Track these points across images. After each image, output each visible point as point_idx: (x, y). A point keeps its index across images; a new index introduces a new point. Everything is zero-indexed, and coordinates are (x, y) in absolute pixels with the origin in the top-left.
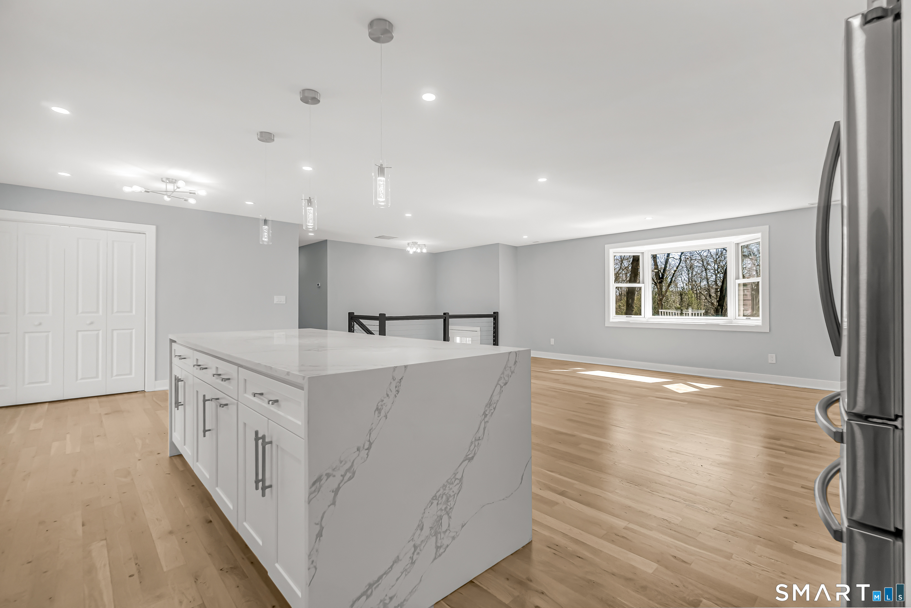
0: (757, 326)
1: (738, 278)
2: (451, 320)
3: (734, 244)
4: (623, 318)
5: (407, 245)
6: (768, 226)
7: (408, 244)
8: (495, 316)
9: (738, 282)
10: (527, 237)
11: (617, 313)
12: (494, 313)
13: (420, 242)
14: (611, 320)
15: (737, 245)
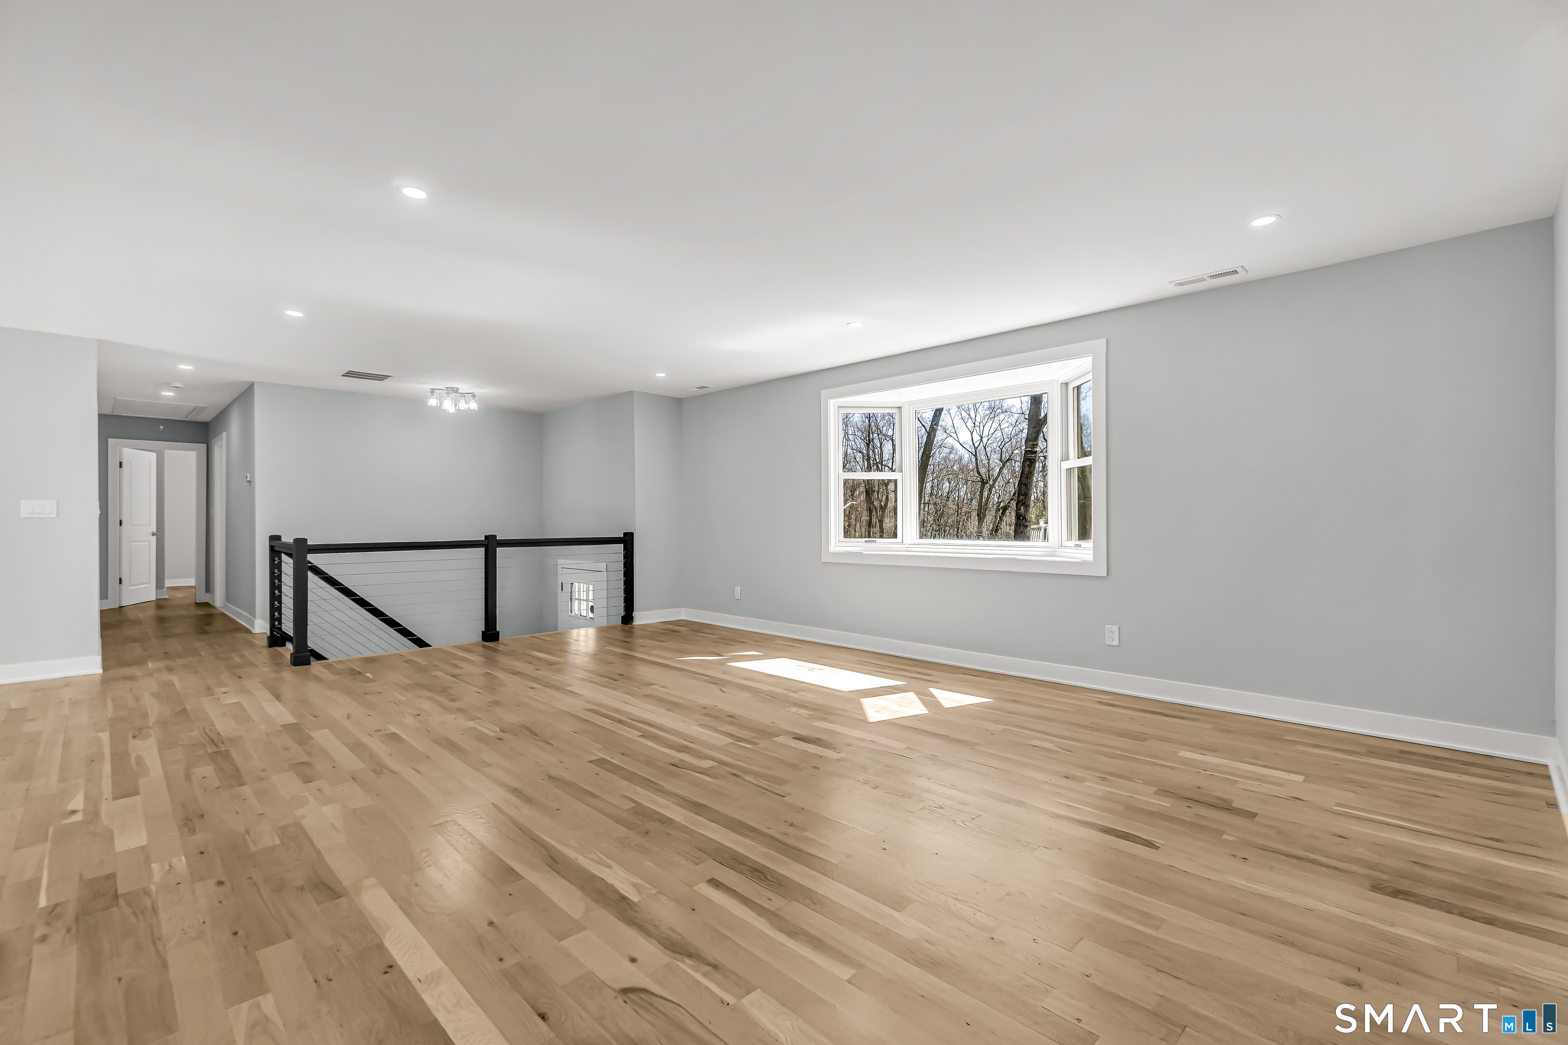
0: (1084, 563)
1: (1065, 458)
2: (499, 551)
3: (1059, 385)
4: (858, 545)
5: (429, 394)
6: (1104, 340)
7: (432, 391)
8: (627, 540)
9: (1066, 465)
10: (664, 375)
11: (847, 533)
12: (625, 534)
13: (463, 388)
14: (832, 549)
15: (1064, 386)
